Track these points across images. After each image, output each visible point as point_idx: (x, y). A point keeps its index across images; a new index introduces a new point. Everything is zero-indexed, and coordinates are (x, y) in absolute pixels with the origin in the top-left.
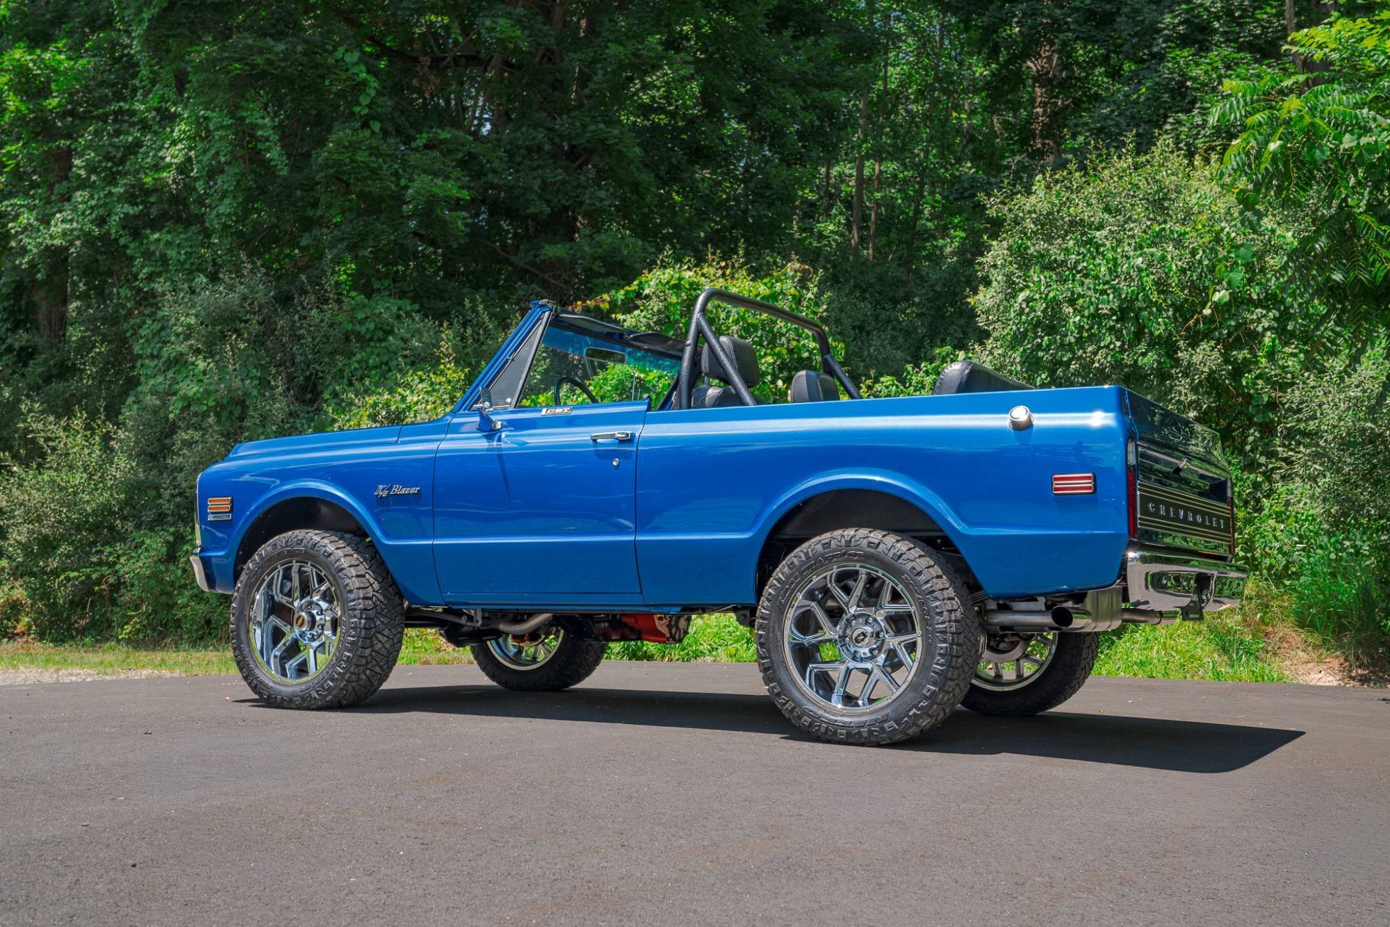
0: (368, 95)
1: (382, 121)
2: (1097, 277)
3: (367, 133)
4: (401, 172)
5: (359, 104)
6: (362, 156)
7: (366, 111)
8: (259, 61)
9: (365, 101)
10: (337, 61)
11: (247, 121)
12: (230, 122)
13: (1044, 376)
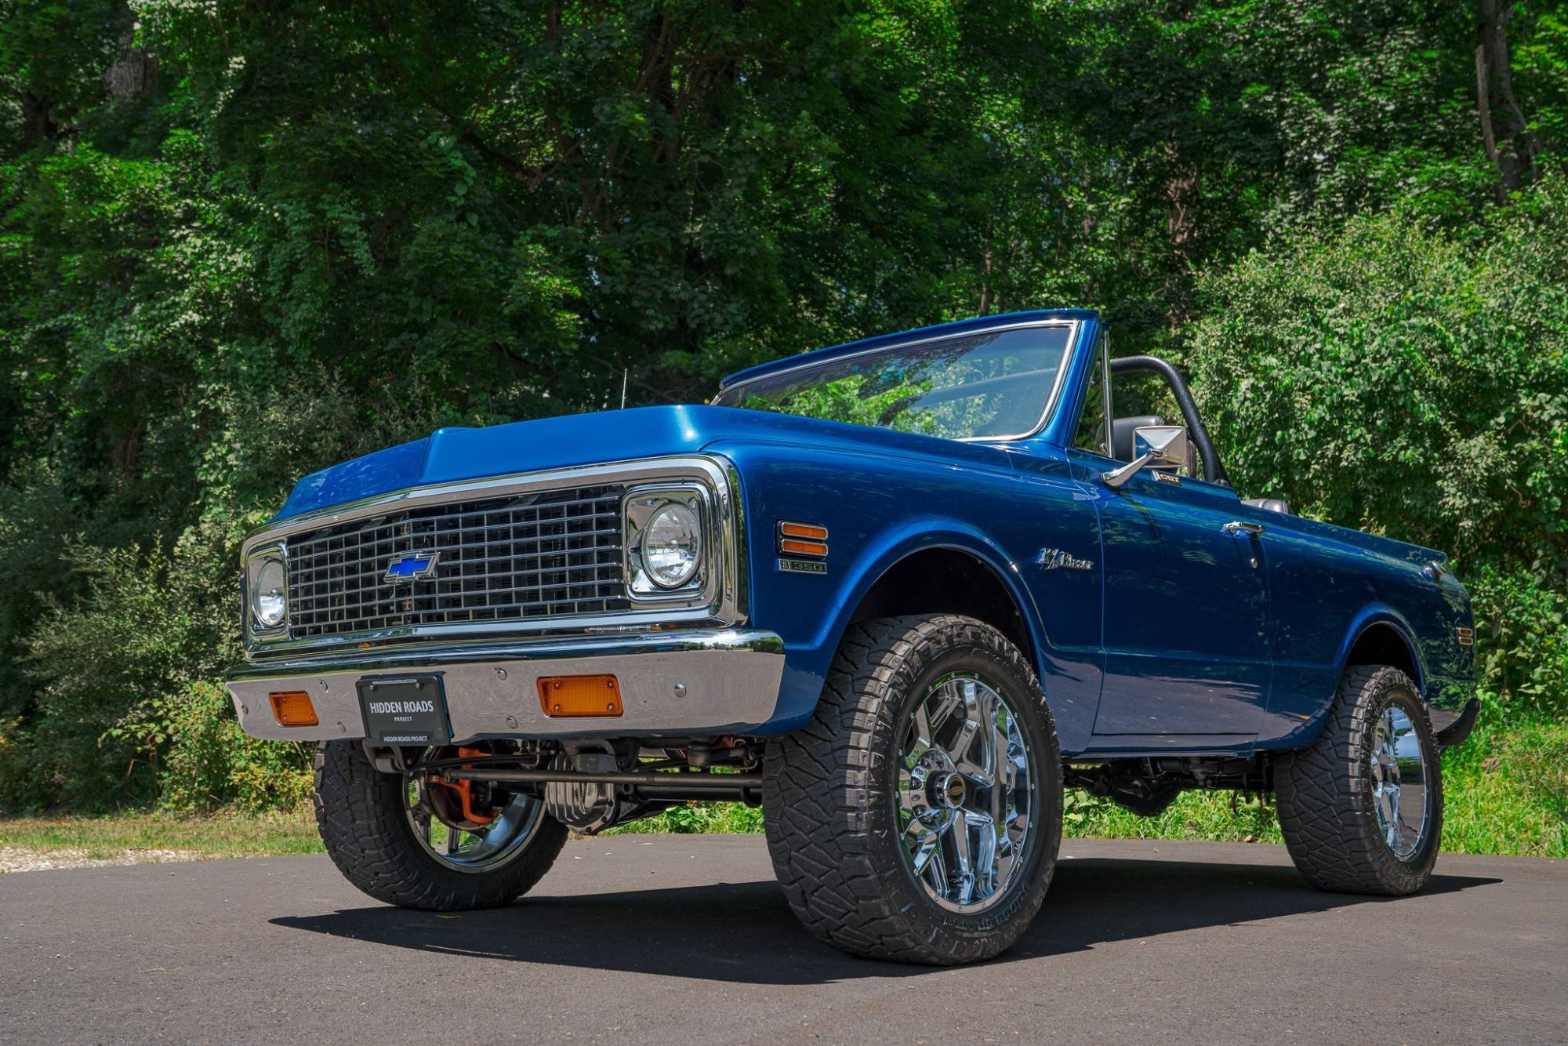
0: (466, 183)
1: (480, 214)
2: (1336, 359)
3: (464, 226)
4: (501, 269)
5: (454, 194)
6: (456, 250)
7: (462, 202)
8: (341, 143)
9: (461, 190)
10: (430, 147)
11: (329, 215)
12: (308, 216)
13: (1275, 481)
